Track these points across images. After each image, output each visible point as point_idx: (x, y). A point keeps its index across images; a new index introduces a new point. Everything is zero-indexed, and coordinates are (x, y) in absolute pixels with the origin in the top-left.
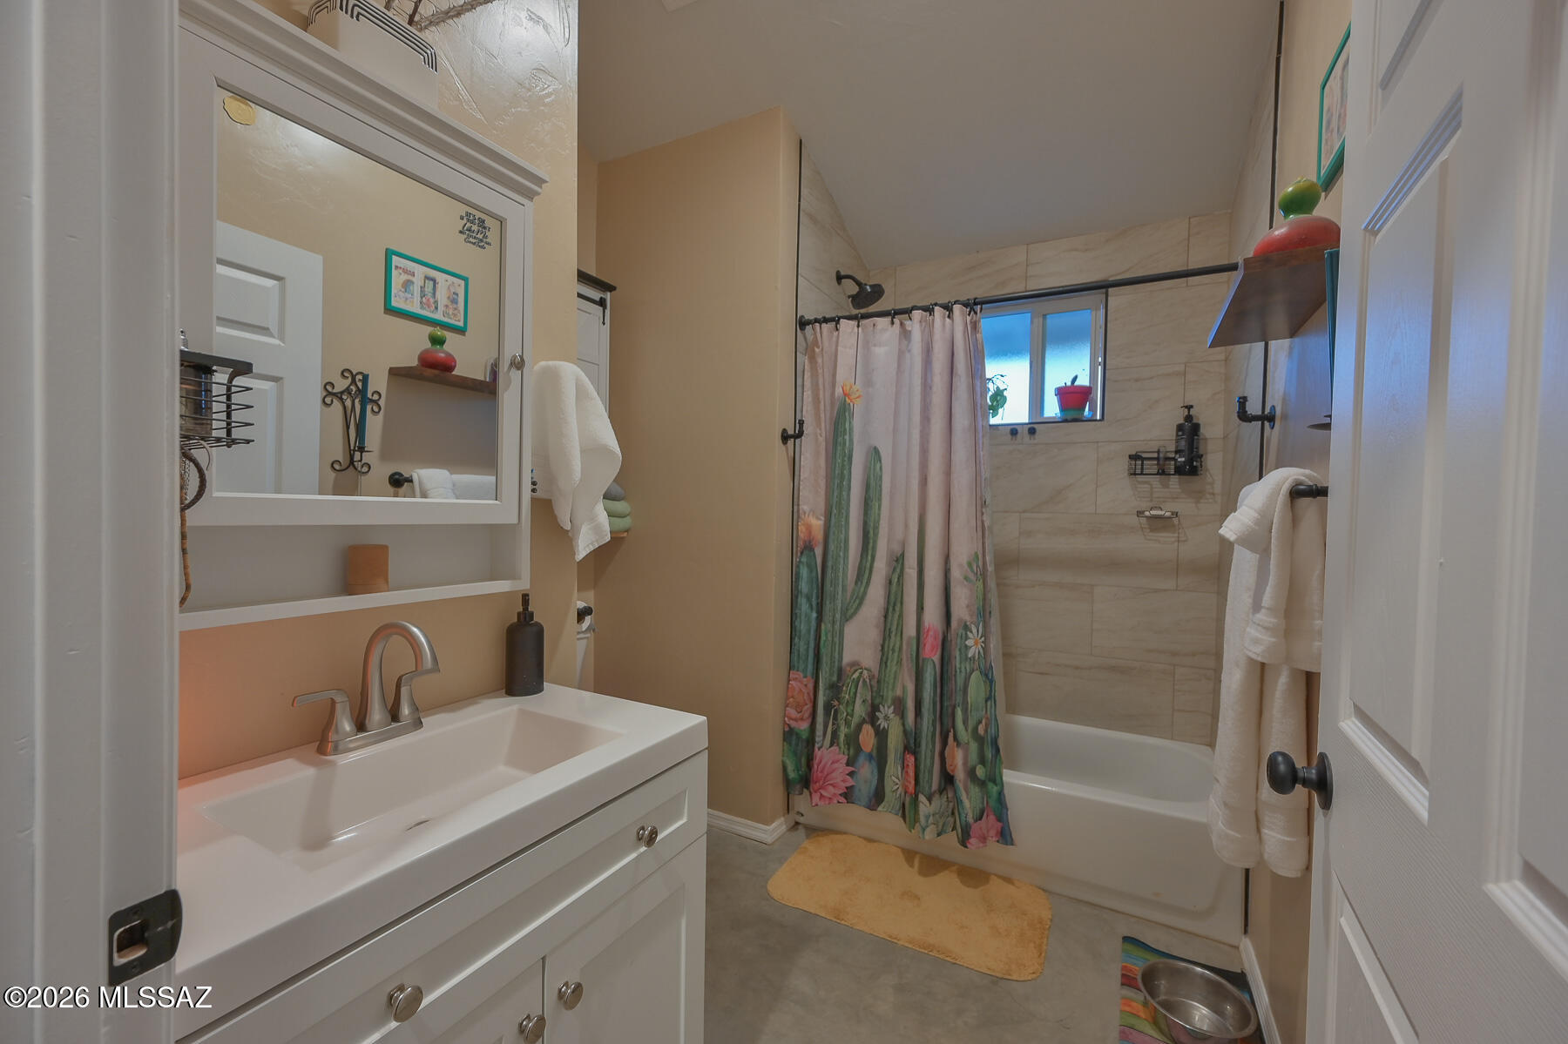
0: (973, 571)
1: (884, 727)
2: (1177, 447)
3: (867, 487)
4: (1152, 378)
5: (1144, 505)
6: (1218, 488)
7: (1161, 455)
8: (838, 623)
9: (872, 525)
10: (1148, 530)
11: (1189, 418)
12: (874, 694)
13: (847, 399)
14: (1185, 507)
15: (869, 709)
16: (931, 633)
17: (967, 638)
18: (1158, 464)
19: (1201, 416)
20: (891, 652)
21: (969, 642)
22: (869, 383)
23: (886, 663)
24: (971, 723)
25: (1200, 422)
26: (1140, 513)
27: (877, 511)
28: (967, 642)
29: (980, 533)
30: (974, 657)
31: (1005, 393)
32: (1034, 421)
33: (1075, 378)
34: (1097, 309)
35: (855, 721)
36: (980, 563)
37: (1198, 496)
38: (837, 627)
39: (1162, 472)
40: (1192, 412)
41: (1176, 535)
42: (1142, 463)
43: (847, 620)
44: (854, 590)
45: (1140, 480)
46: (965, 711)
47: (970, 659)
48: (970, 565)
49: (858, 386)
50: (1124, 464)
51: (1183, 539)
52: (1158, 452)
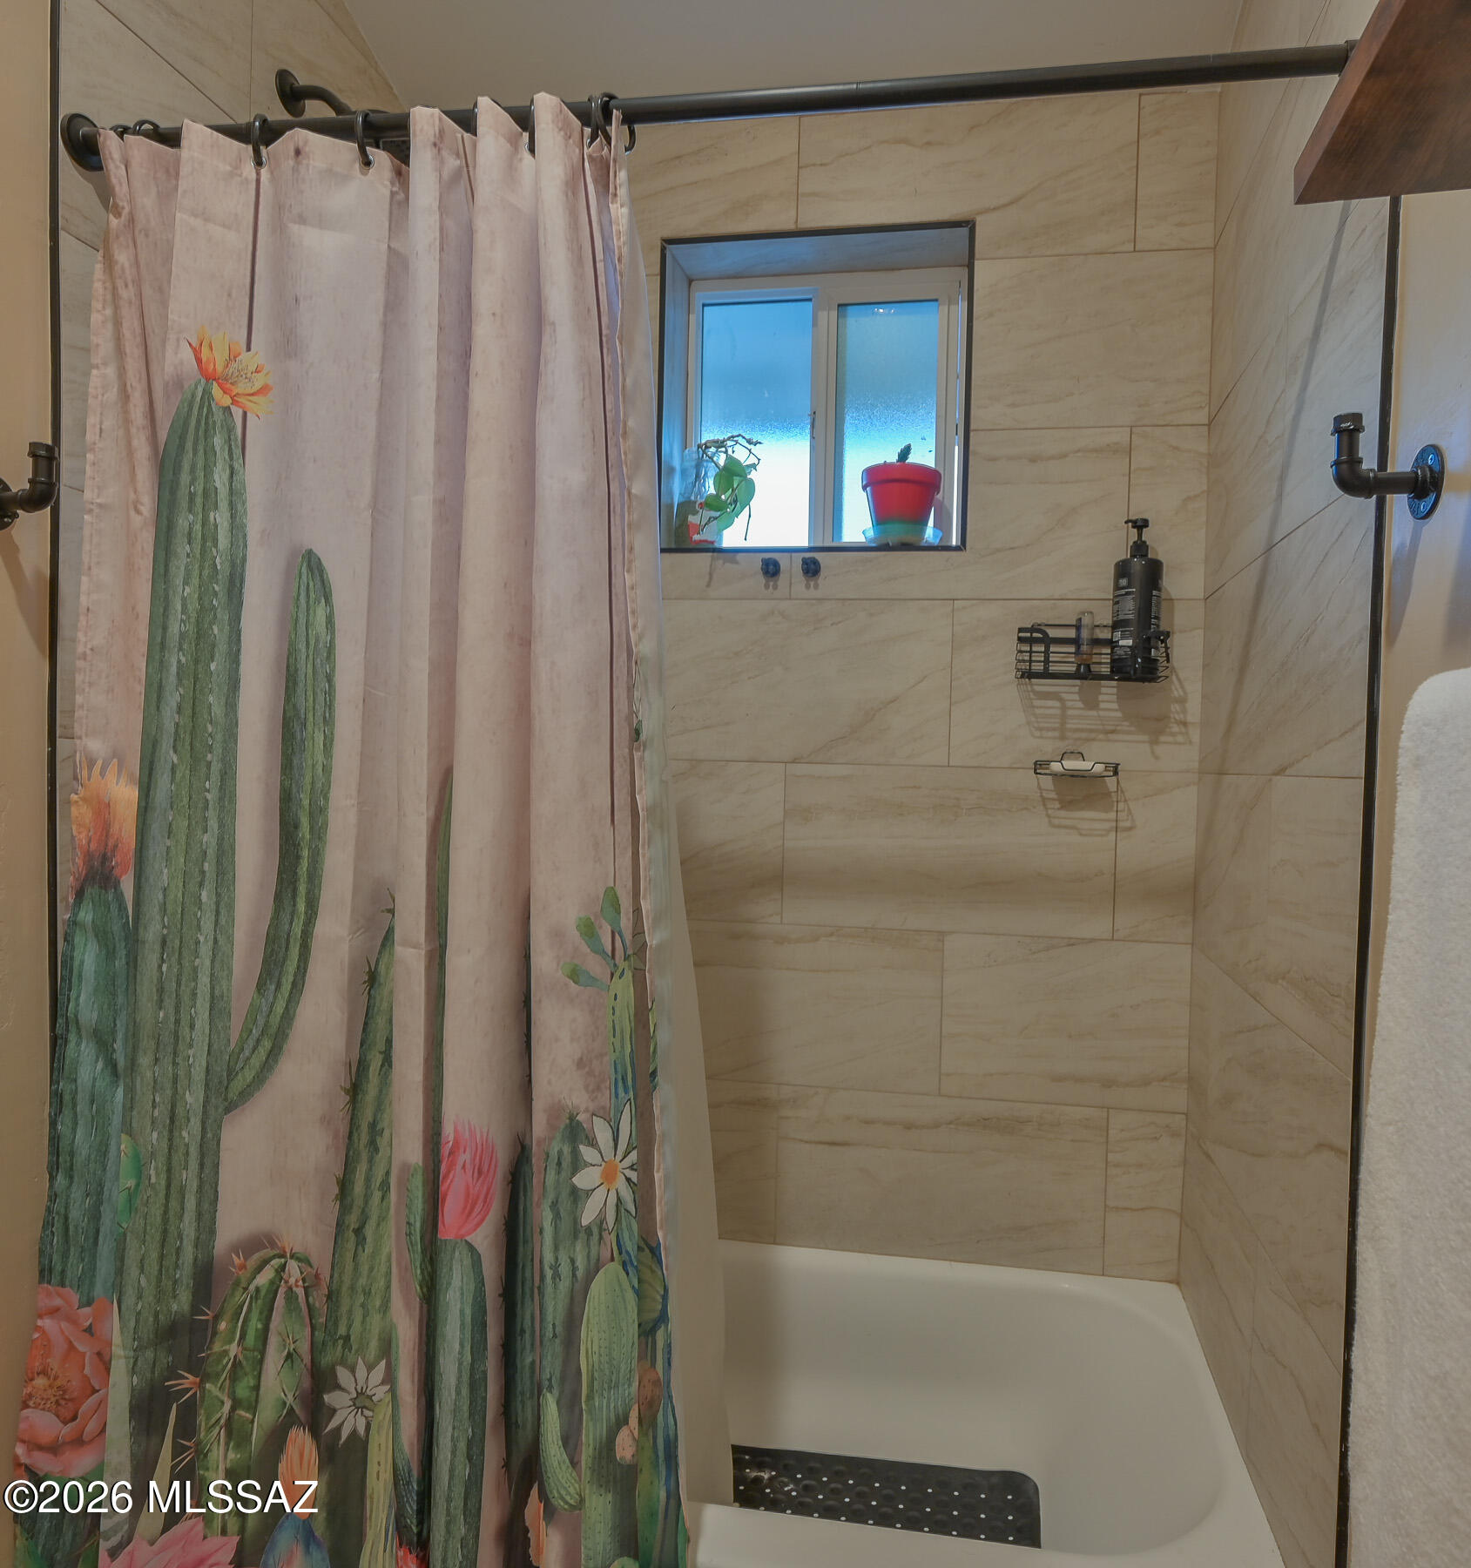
0: (599, 951)
1: (354, 1433)
2: (1116, 613)
3: (290, 680)
4: (1064, 456)
5: (1047, 747)
6: (1194, 710)
7: (1085, 634)
8: (195, 1123)
9: (306, 802)
10: (1057, 805)
11: (1140, 548)
12: (319, 1335)
13: (216, 391)
14: (1129, 750)
15: (307, 1383)
16: (464, 1157)
17: (577, 1164)
18: (1077, 653)
19: (1161, 545)
20: (377, 1195)
21: (582, 1180)
22: (289, 345)
23: (358, 1232)
24: (590, 1436)
25: (1160, 558)
26: (1039, 767)
27: (320, 758)
28: (575, 1180)
29: (625, 829)
30: (601, 1220)
31: (753, 475)
32: (820, 544)
33: (905, 452)
34: (951, 301)
35: (266, 1416)
36: (626, 923)
37: (1155, 726)
38: (190, 1134)
39: (1085, 673)
40: (1147, 535)
41: (1112, 815)
42: (1047, 653)
43: (228, 1110)
44: (253, 1011)
45: (1037, 688)
46: (571, 1406)
47: (588, 1230)
48: (588, 930)
49: (260, 354)
50: (1006, 652)
51: (1128, 824)
52: (1078, 627)
